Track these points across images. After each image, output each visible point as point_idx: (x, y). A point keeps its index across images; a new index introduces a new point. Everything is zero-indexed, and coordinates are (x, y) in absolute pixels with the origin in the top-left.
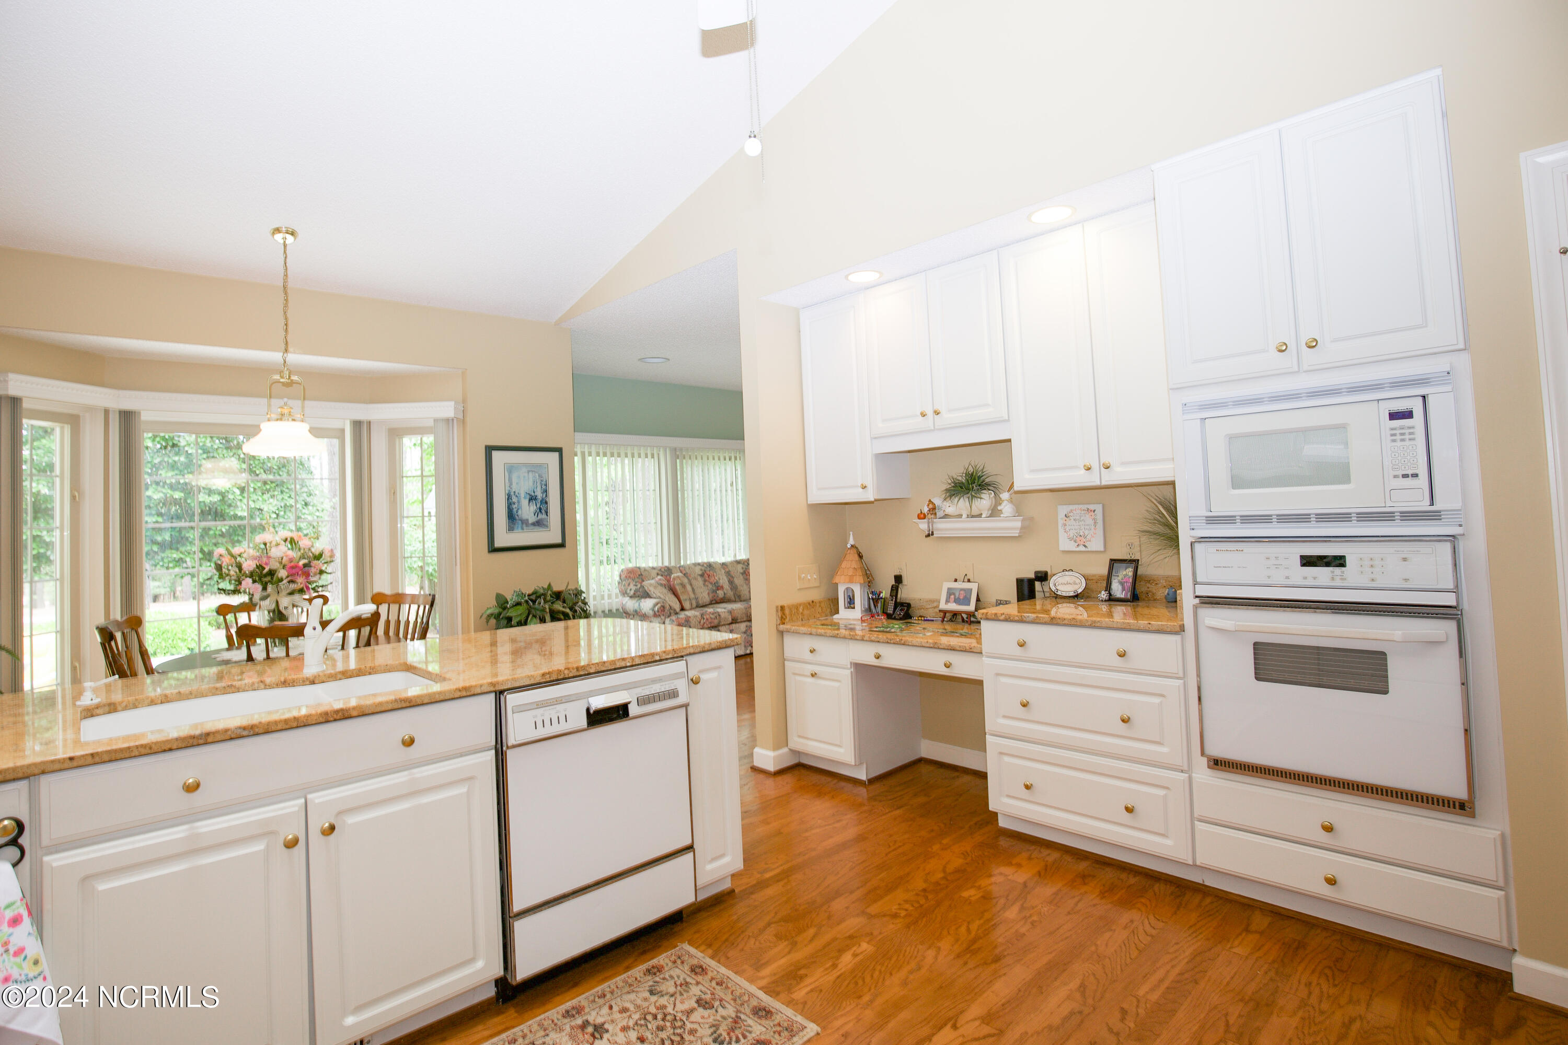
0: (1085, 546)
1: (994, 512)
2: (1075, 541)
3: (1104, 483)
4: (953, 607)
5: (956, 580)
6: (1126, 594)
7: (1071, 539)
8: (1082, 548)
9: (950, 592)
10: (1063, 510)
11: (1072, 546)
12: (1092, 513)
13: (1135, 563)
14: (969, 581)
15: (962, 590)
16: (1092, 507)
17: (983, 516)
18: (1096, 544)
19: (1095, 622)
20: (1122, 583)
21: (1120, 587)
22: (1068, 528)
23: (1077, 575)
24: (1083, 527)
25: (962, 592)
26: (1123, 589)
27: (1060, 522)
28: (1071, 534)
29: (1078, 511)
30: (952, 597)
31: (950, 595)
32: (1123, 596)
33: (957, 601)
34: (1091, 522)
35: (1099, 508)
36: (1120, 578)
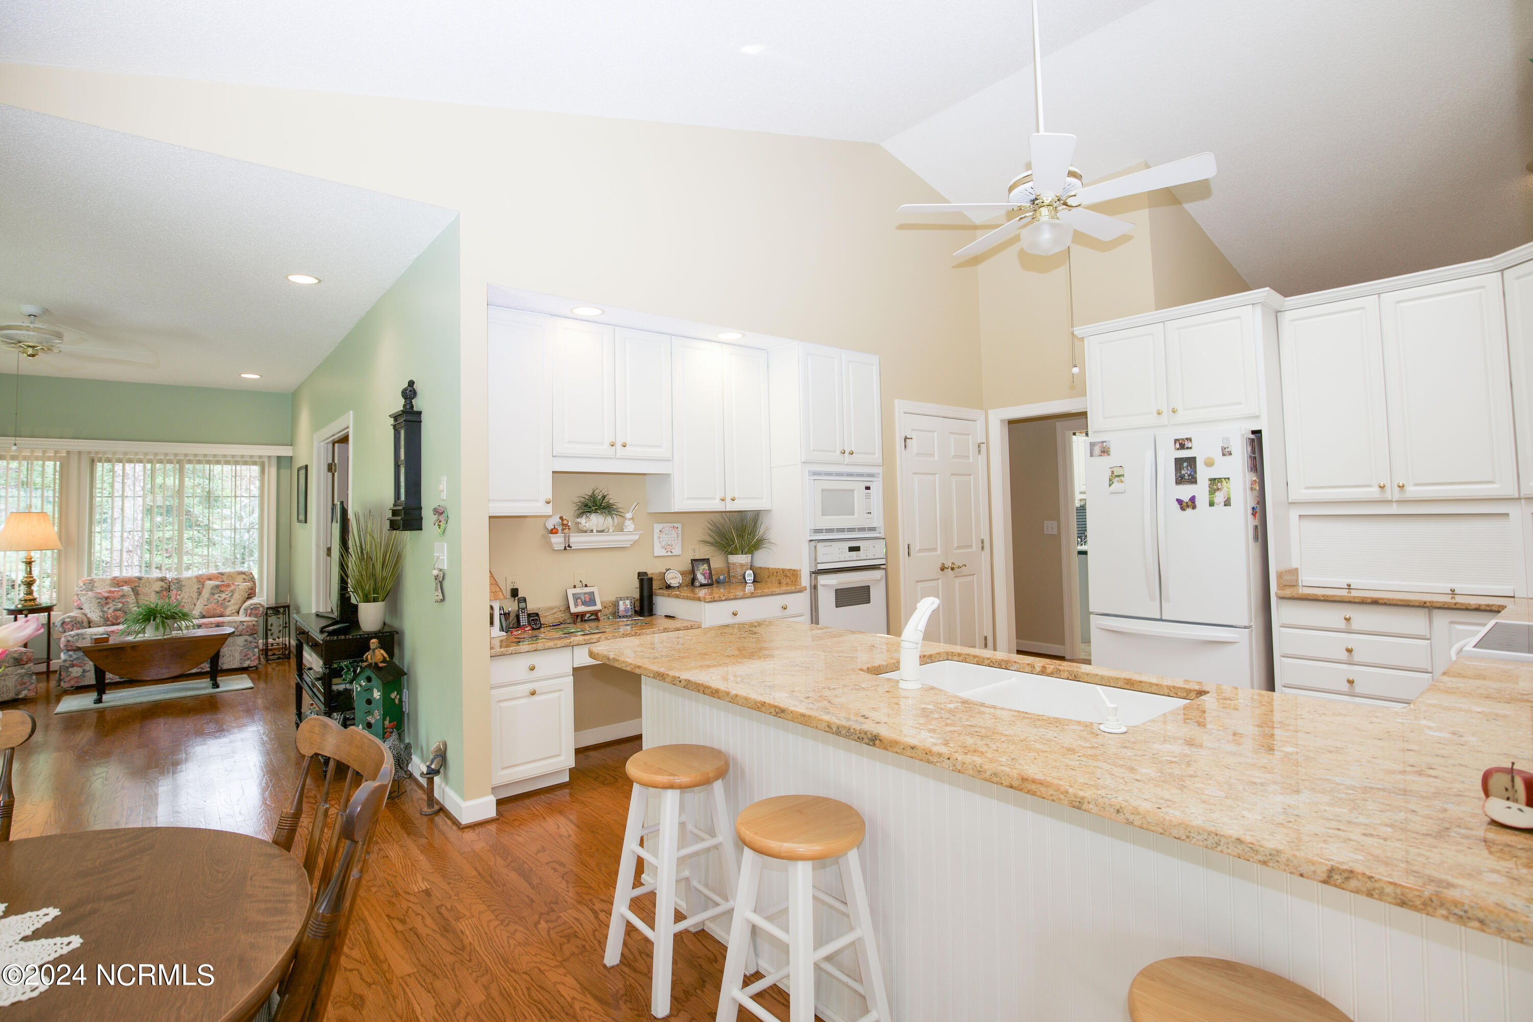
0: (671, 552)
1: (620, 529)
2: (665, 549)
3: (727, 510)
4: (582, 609)
5: (575, 587)
6: (708, 581)
7: (663, 547)
8: (669, 554)
9: (576, 597)
10: (657, 527)
11: (663, 553)
12: (676, 529)
13: (706, 561)
14: (586, 586)
15: (585, 594)
16: (676, 525)
17: (611, 531)
18: (677, 551)
19: (772, 592)
20: (703, 574)
21: (703, 577)
22: (661, 539)
23: (675, 571)
24: (670, 539)
25: (586, 596)
26: (705, 578)
27: (656, 535)
28: (664, 543)
29: (668, 528)
30: (579, 600)
31: (577, 600)
32: (706, 582)
33: (584, 603)
34: (676, 535)
35: (679, 525)
36: (701, 571)
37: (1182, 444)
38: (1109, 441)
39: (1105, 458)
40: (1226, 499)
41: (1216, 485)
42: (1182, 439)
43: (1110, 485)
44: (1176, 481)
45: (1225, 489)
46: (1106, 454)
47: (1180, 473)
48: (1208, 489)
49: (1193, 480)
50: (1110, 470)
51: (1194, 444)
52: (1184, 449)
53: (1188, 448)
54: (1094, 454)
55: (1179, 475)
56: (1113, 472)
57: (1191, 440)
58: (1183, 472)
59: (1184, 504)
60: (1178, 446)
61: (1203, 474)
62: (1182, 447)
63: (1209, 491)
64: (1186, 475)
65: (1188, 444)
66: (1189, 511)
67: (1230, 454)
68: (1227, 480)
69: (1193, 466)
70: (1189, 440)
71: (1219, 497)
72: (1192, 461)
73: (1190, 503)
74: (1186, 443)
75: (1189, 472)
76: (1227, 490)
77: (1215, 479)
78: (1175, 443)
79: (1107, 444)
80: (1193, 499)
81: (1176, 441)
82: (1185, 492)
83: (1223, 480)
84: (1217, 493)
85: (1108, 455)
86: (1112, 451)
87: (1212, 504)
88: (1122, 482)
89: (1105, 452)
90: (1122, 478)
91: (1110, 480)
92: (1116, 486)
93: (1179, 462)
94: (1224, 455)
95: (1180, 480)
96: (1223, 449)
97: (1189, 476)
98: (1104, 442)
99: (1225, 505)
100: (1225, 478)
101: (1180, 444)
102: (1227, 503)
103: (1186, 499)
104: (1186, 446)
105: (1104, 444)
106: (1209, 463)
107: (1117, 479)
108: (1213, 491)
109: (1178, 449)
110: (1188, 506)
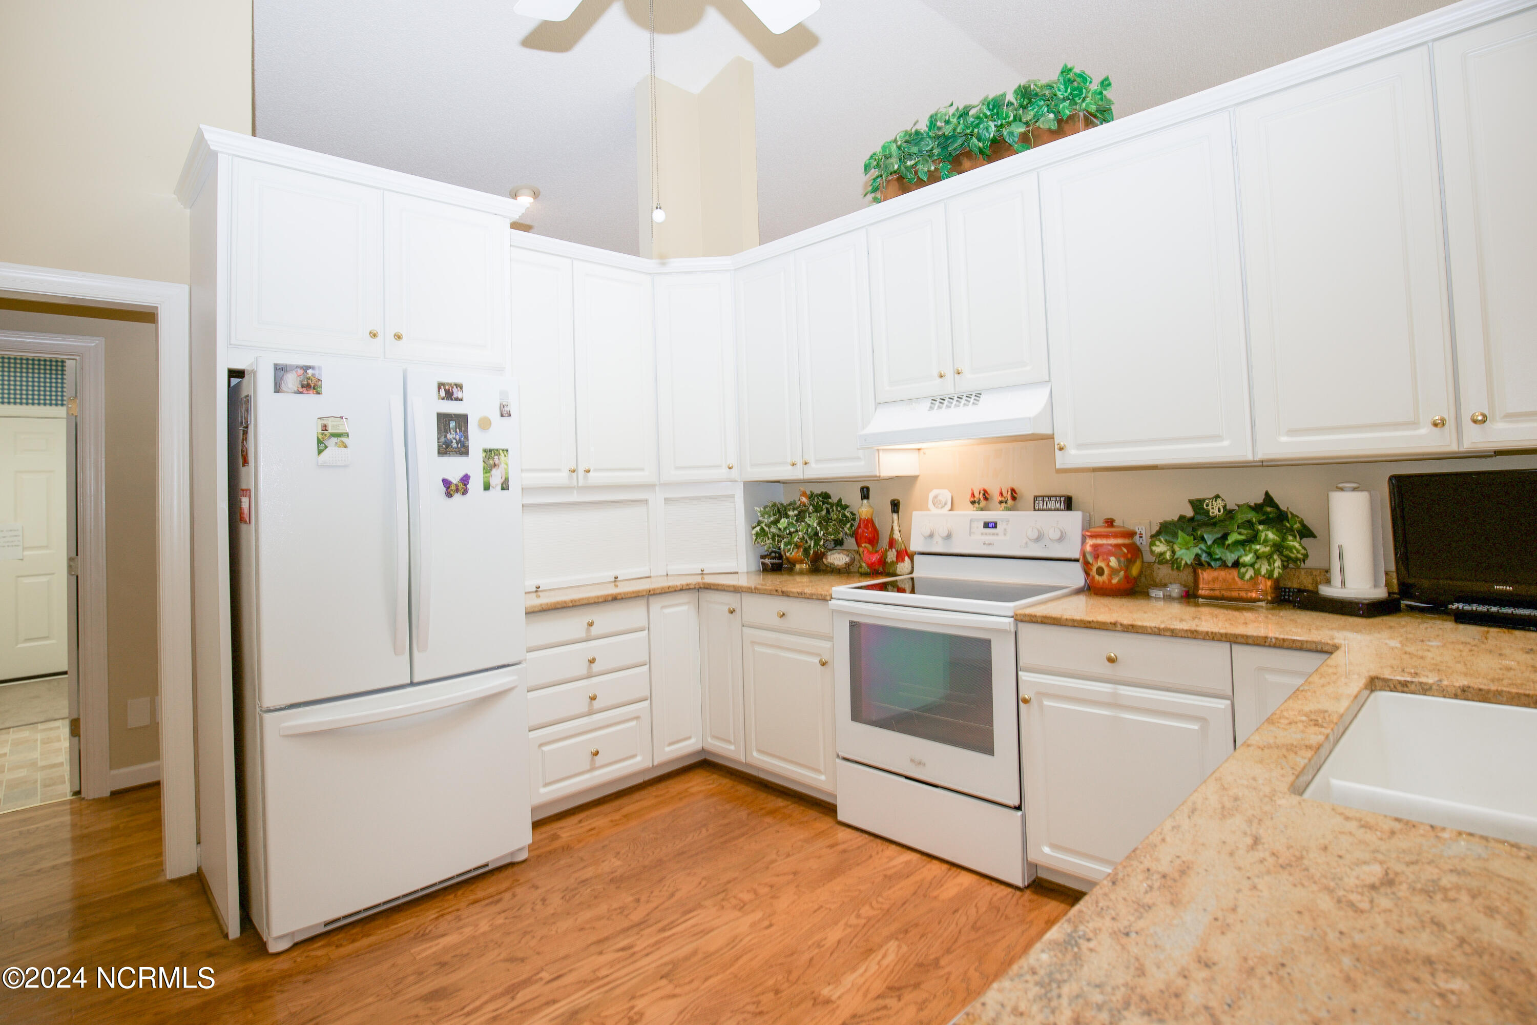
37: (449, 392)
38: (320, 368)
39: (309, 398)
40: (503, 479)
41: (493, 459)
42: (450, 385)
43: (320, 452)
44: (439, 449)
45: (503, 466)
46: (311, 391)
47: (446, 436)
48: (482, 464)
49: (463, 450)
50: (320, 423)
51: (466, 394)
52: (452, 400)
53: (457, 399)
54: (283, 387)
55: (443, 440)
56: (325, 426)
57: (461, 388)
58: (449, 436)
59: (453, 487)
60: (443, 394)
61: (477, 441)
62: (449, 396)
63: (484, 469)
64: (454, 441)
65: (457, 393)
66: (457, 497)
67: (510, 415)
68: (505, 452)
69: (463, 429)
70: (459, 386)
71: (496, 478)
72: (462, 420)
73: (461, 486)
74: (455, 390)
75: (458, 437)
76: (506, 467)
77: (491, 450)
78: (439, 388)
79: (316, 372)
80: (465, 479)
81: (440, 385)
82: (454, 467)
83: (501, 451)
84: (494, 471)
85: (318, 393)
86: (325, 387)
87: (487, 487)
88: (346, 447)
89: (310, 386)
90: (345, 440)
91: (319, 442)
92: (333, 451)
93: (444, 420)
94: (502, 415)
95: (445, 449)
96: (502, 406)
97: (457, 444)
98: (308, 367)
99: (503, 489)
100: (503, 450)
101: (447, 392)
102: (505, 486)
103: (455, 479)
104: (455, 396)
105: (310, 372)
106: (485, 424)
107: (334, 440)
108: (489, 467)
109: (443, 399)
110: (457, 491)
